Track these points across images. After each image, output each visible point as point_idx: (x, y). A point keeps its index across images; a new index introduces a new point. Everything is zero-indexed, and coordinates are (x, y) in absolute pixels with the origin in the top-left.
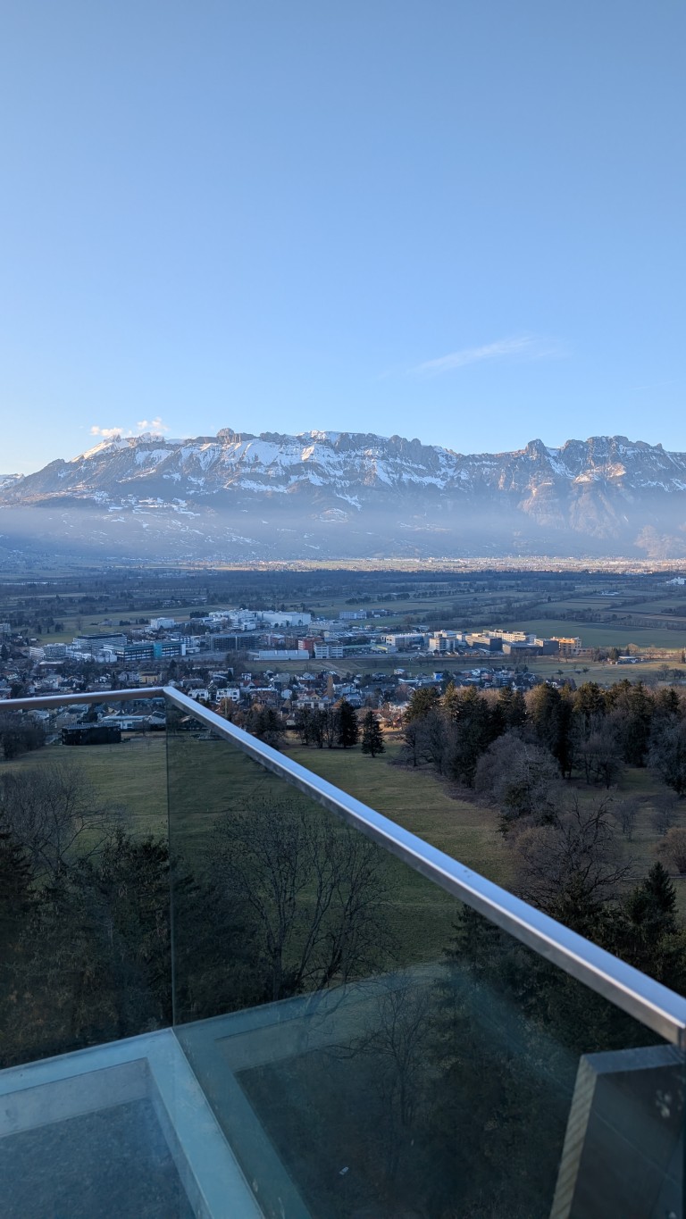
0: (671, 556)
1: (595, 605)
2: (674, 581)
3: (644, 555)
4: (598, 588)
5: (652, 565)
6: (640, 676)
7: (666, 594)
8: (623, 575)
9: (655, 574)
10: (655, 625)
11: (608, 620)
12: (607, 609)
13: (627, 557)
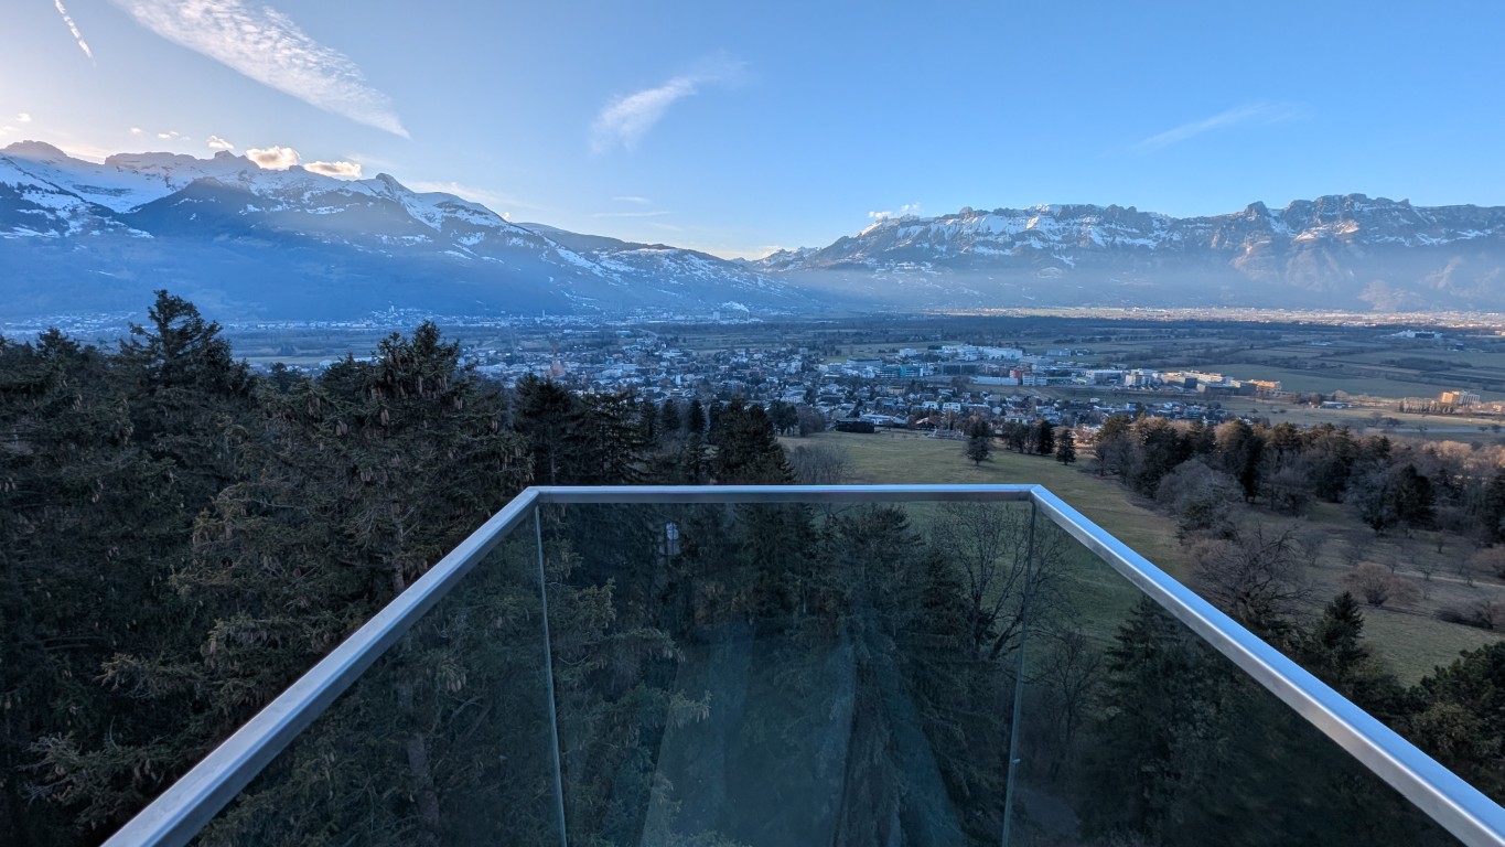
0: (1400, 309)
1: (1302, 354)
2: (1401, 334)
3: (1368, 308)
4: (1308, 338)
5: (1375, 319)
6: (1344, 421)
7: (1389, 346)
8: (1340, 326)
9: (1378, 327)
10: (1371, 375)
11: (1314, 367)
12: (1313, 358)
13: (1346, 310)
